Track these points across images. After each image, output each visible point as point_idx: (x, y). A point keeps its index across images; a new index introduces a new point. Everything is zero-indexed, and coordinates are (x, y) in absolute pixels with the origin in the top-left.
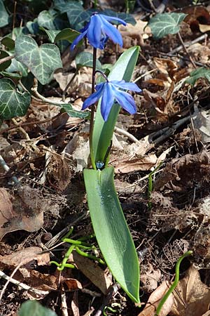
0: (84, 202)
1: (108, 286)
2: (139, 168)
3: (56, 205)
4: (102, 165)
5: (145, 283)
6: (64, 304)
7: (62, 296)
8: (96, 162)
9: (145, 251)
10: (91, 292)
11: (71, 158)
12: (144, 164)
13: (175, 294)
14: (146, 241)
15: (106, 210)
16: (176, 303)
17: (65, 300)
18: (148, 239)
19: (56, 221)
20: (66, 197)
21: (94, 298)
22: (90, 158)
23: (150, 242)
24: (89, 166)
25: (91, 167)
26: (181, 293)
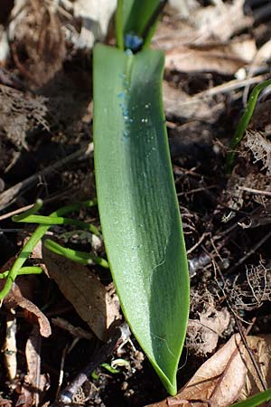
0: (86, 119)
1: (109, 322)
2: (215, 66)
3: (22, 119)
4: (138, 41)
5: (193, 337)
6: (11, 343)
7: (9, 324)
8: (126, 32)
9: (203, 260)
10: (71, 328)
11: (71, 12)
12: (226, 58)
13: (250, 367)
14: (207, 238)
15: (132, 153)
16: (249, 386)
17: (13, 334)
18: (213, 235)
19: (17, 155)
20: (46, 103)
21: (76, 341)
22: (113, 21)
23: (216, 242)
24: (108, 39)
25: (113, 42)
26: (263, 368)
